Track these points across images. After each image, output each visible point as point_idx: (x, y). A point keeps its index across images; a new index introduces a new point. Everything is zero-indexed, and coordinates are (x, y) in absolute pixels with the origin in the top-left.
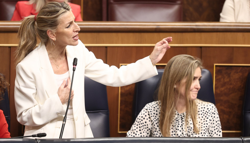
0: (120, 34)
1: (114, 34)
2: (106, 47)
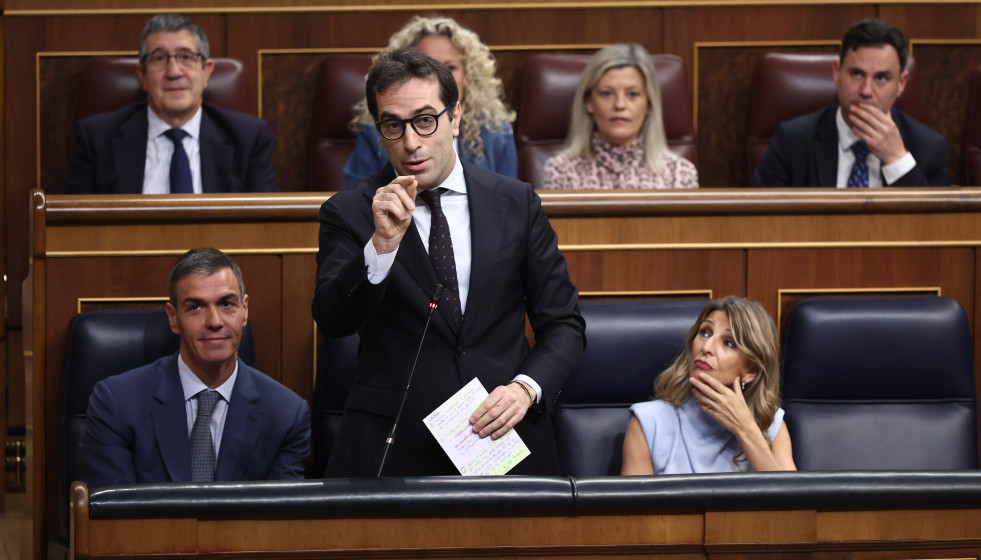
0: (777, 219)
1: (764, 219)
2: (746, 250)
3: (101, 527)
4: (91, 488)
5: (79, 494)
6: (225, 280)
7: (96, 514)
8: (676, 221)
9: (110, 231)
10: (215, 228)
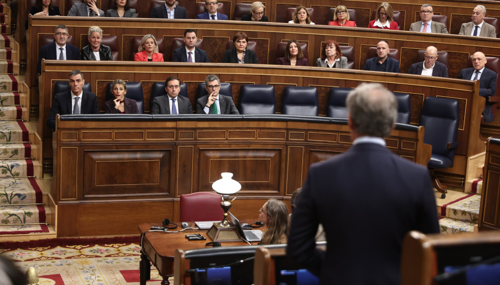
3: (62, 122)
4: (60, 114)
5: (58, 116)
6: (79, 76)
7: (61, 120)
8: (165, 68)
9: (57, 67)
10: (78, 67)
